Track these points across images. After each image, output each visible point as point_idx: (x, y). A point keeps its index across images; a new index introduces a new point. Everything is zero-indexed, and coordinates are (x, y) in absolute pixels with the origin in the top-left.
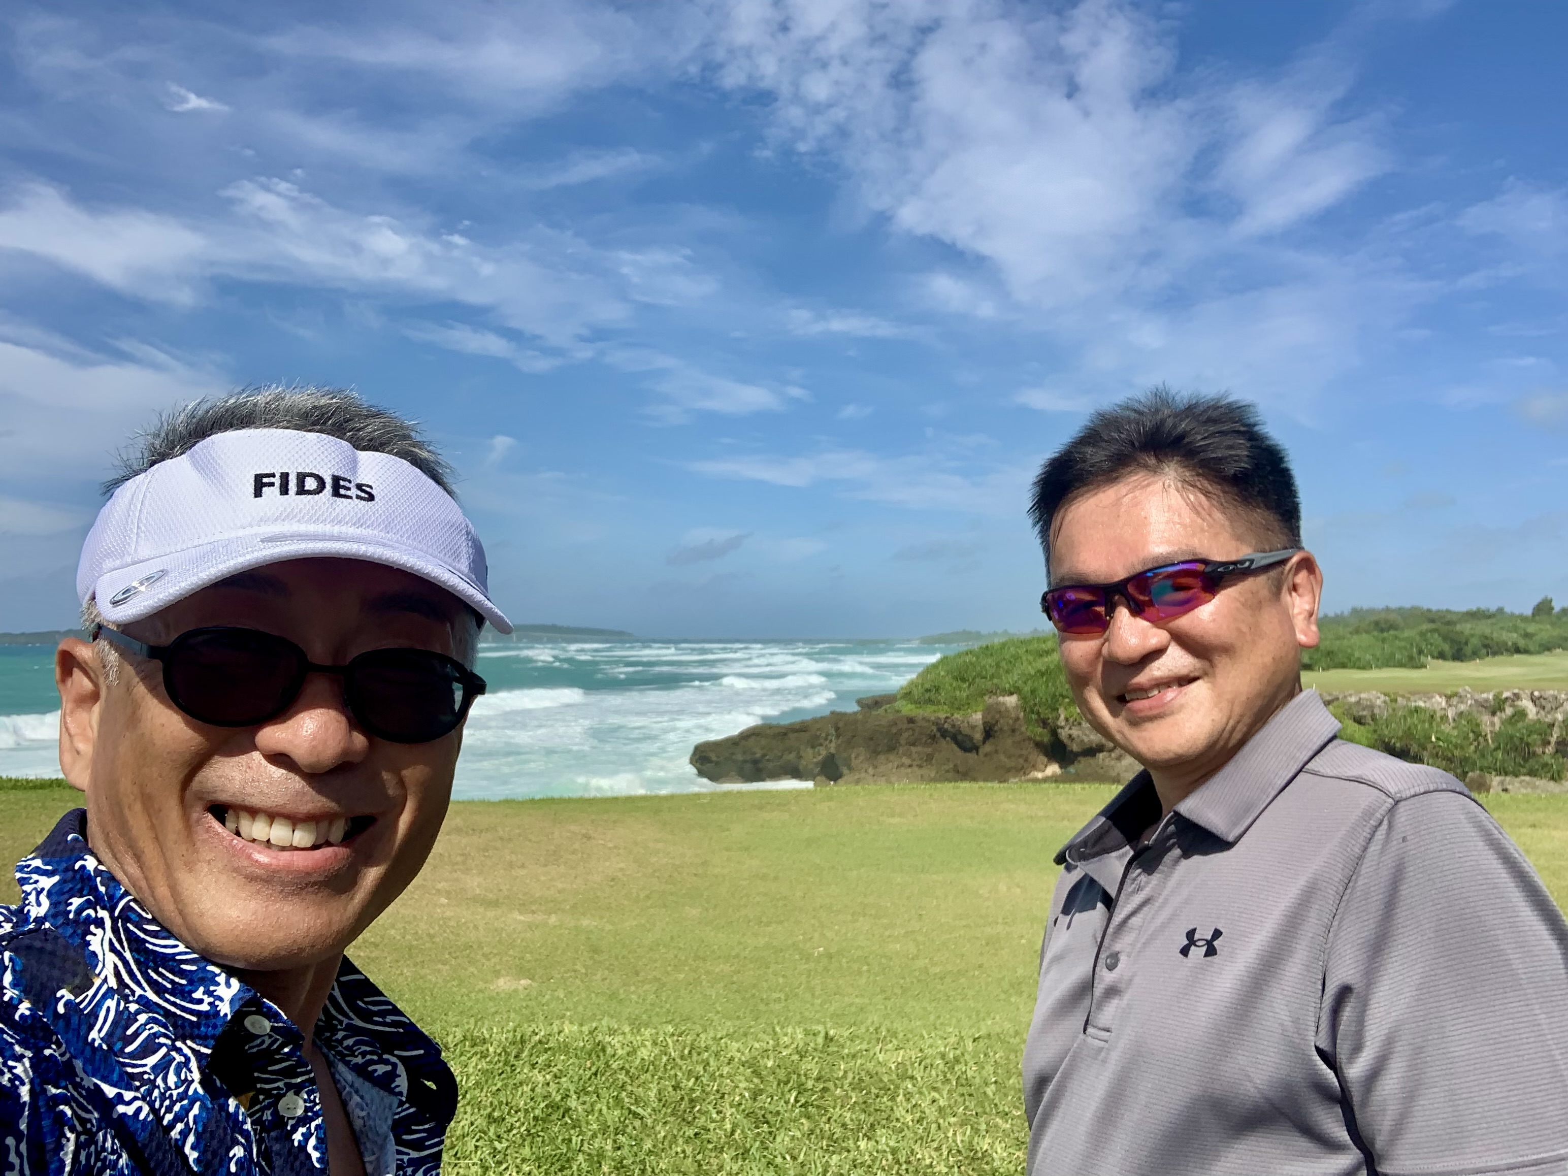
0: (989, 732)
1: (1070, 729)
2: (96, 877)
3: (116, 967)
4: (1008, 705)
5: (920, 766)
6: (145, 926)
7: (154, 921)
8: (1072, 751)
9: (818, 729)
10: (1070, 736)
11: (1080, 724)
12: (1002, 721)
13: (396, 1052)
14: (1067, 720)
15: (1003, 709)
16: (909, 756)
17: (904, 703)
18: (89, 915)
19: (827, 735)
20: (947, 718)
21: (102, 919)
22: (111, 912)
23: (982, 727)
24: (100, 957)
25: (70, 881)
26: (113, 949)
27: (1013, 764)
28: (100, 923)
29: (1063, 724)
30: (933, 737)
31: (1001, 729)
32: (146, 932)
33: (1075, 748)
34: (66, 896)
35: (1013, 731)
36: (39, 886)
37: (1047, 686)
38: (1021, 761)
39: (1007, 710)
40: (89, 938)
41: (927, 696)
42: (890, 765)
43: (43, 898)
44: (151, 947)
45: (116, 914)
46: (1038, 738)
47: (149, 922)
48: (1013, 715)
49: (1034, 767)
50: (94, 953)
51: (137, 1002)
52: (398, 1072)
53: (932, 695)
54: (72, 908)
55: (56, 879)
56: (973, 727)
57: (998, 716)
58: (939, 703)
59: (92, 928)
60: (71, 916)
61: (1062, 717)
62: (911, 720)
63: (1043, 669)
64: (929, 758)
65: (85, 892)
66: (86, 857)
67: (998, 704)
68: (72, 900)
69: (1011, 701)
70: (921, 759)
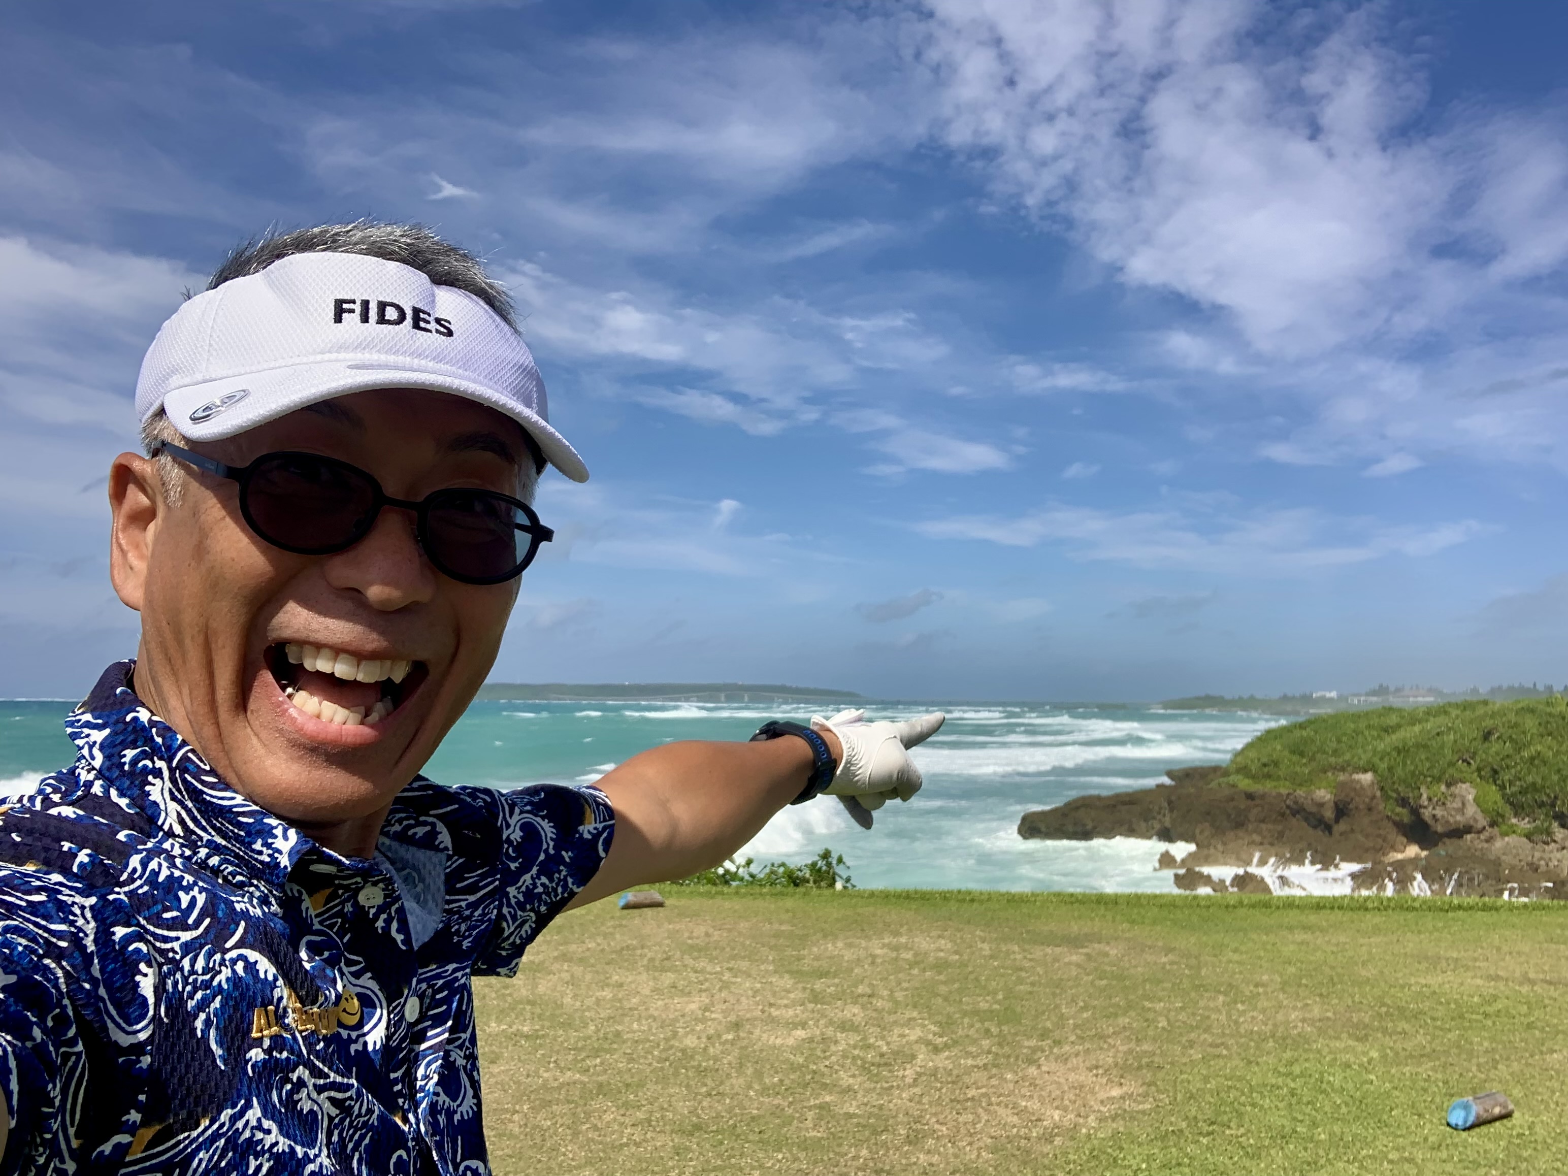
0: (1341, 811)
1: (1434, 808)
2: (151, 728)
3: (179, 814)
4: (1363, 782)
5: (1272, 844)
6: (203, 778)
7: (212, 772)
8: (1436, 832)
9: (1150, 802)
10: (1434, 816)
11: (1444, 804)
12: (1357, 799)
13: (432, 812)
14: (1430, 799)
15: (1358, 787)
16: (1260, 833)
17: (1240, 777)
18: (145, 767)
19: (1160, 808)
20: (1289, 794)
21: (160, 769)
22: (169, 761)
23: (1332, 804)
24: (162, 807)
25: (121, 733)
26: (173, 798)
27: (1371, 845)
28: (158, 773)
29: (1426, 803)
30: (1283, 815)
31: (1357, 808)
32: (203, 783)
33: (1440, 829)
34: (120, 748)
35: (1370, 809)
36: (92, 739)
37: (1405, 764)
38: (1380, 841)
39: (1362, 787)
40: (148, 788)
41: (1266, 770)
42: (1240, 842)
43: (96, 751)
44: (208, 798)
45: (174, 765)
46: (1397, 818)
47: (207, 773)
48: (1369, 793)
49: (1393, 848)
50: (155, 802)
51: (206, 847)
52: (438, 829)
53: (1271, 769)
54: (127, 760)
55: (107, 731)
56: (1321, 805)
57: (1352, 794)
58: (1278, 778)
59: (150, 778)
60: (126, 768)
61: (1425, 796)
62: (1250, 796)
63: (1401, 746)
64: (1281, 835)
65: (139, 743)
66: (138, 709)
67: (1353, 781)
68: (126, 752)
69: (1367, 778)
70: (1272, 836)
